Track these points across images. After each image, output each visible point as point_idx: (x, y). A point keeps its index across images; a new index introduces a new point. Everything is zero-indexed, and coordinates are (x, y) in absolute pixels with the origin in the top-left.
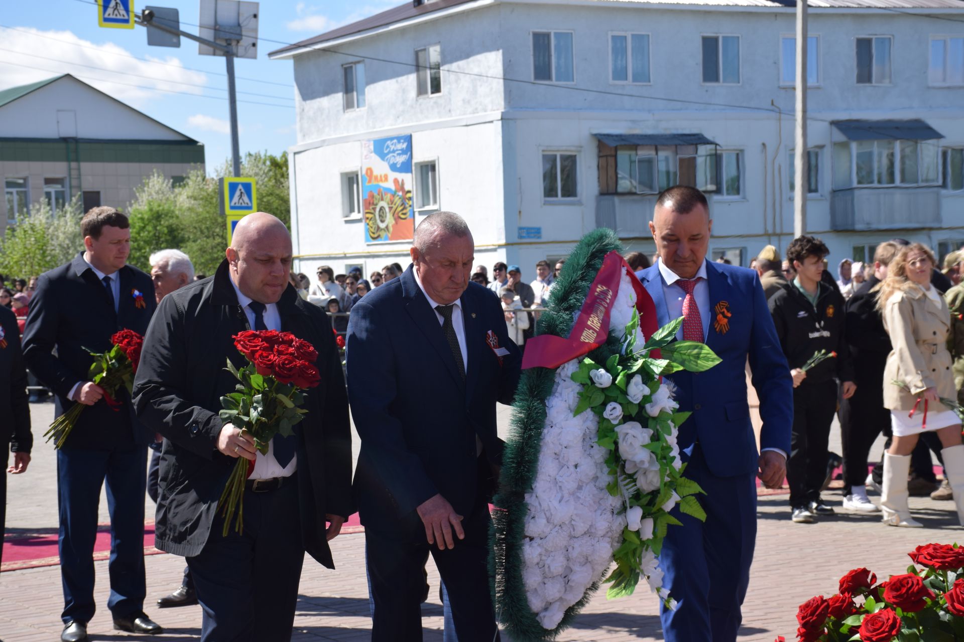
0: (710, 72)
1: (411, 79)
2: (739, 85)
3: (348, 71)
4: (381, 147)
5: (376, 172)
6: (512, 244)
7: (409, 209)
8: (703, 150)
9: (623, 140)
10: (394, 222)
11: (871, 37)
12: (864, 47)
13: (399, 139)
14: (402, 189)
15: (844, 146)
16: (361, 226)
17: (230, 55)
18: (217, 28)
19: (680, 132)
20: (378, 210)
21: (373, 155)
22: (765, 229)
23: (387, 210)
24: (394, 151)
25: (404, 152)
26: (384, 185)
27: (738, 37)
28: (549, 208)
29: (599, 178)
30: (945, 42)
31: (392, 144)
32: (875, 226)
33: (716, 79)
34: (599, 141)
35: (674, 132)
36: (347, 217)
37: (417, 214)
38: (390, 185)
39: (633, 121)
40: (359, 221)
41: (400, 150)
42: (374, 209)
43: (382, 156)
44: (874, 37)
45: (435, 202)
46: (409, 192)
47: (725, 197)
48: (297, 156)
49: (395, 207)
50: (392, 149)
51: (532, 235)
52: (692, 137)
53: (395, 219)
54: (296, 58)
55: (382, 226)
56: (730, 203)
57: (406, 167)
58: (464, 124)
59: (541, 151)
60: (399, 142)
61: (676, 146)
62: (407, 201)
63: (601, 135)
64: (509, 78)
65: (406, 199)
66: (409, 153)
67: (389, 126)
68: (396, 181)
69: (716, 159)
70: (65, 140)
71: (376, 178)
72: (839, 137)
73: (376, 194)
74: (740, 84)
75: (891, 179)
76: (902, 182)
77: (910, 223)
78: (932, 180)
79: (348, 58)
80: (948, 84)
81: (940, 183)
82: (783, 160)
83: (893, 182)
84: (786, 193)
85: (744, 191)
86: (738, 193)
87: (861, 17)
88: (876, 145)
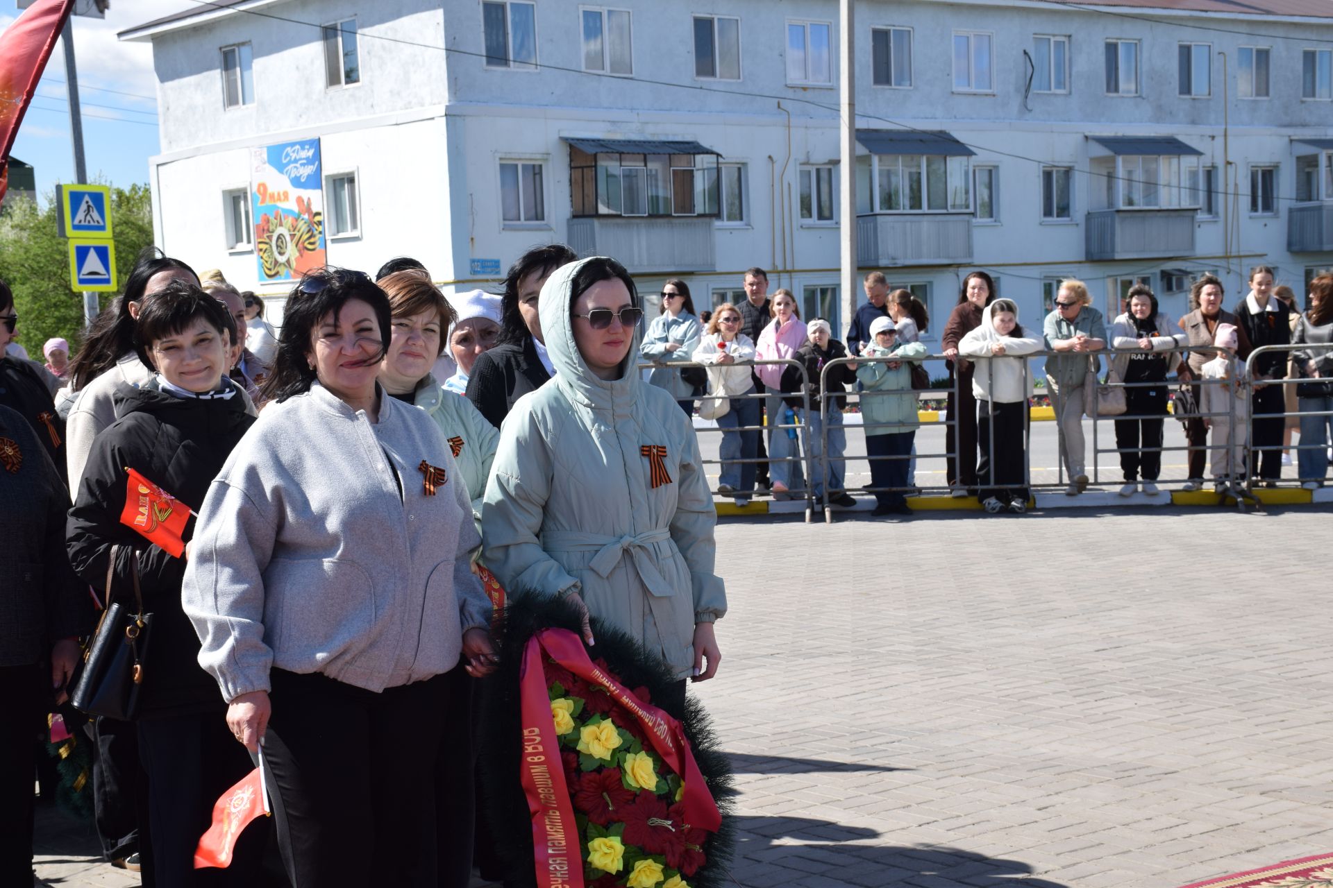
0: (705, 64)
1: (317, 65)
2: (739, 81)
3: (229, 55)
4: (277, 156)
5: (271, 189)
6: (463, 282)
7: (318, 236)
8: (702, 162)
9: (602, 146)
10: (297, 254)
11: (889, 28)
12: (881, 37)
13: (303, 144)
14: (309, 210)
15: (865, 161)
16: (253, 260)
19: (671, 139)
20: (274, 238)
21: (267, 165)
22: (774, 264)
23: (288, 238)
24: (296, 161)
25: (309, 161)
26: (283, 205)
27: (737, 20)
28: (509, 235)
29: (571, 196)
30: (969, 39)
31: (294, 152)
32: (900, 262)
33: (712, 73)
34: (571, 146)
35: (664, 138)
36: (232, 248)
37: (329, 243)
38: (292, 205)
39: (613, 122)
40: (251, 252)
41: (304, 159)
42: (270, 237)
43: (281, 168)
44: (892, 28)
45: (354, 226)
46: (318, 214)
47: (725, 223)
48: (160, 168)
49: (298, 235)
50: (293, 159)
51: (489, 270)
52: (686, 145)
53: (299, 251)
54: (157, 40)
55: (282, 259)
56: (731, 230)
57: (314, 181)
58: (394, 123)
59: (497, 159)
60: (303, 149)
61: (670, 154)
62: (316, 226)
63: (573, 139)
65: (314, 222)
66: (317, 163)
67: (290, 128)
68: (300, 200)
69: (718, 174)
71: (272, 196)
72: (860, 149)
73: (272, 218)
74: (741, 80)
75: (916, 202)
76: (929, 207)
77: (939, 257)
78: (961, 207)
79: (230, 36)
80: (973, 90)
81: (971, 210)
82: (793, 177)
83: (920, 207)
84: (797, 219)
85: (748, 216)
86: (741, 219)
87: (877, 3)
88: (899, 164)
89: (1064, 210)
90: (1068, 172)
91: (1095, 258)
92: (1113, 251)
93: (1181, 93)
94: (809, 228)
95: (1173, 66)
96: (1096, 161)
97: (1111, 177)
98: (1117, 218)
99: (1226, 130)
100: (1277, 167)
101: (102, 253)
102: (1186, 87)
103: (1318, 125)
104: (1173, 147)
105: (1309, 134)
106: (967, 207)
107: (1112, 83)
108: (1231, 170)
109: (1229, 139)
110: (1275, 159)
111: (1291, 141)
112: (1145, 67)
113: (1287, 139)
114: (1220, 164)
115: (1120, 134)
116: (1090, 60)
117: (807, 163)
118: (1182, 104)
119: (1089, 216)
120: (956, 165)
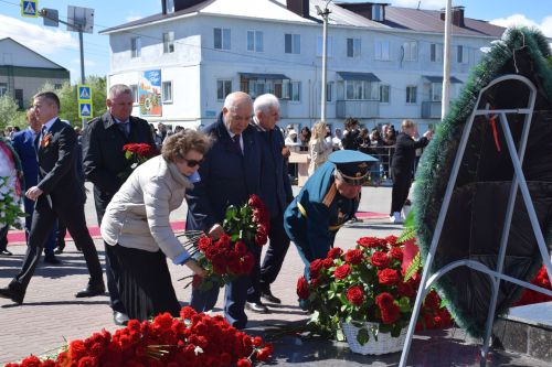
0: (288, 49)
1: (162, 45)
2: (300, 55)
3: (133, 41)
4: (147, 74)
5: (145, 85)
6: (204, 118)
7: (159, 102)
8: (285, 81)
9: (251, 75)
10: (152, 107)
12: (350, 42)
13: (155, 71)
14: (156, 93)
15: (342, 82)
16: (138, 109)
17: (81, 32)
18: (75, 19)
19: (275, 73)
20: (146, 101)
21: (144, 78)
22: (310, 116)
23: (150, 101)
24: (153, 77)
25: (157, 77)
26: (148, 91)
27: (300, 35)
28: (219, 104)
30: (382, 42)
31: (152, 73)
33: (290, 52)
34: (241, 75)
35: (273, 73)
37: (163, 104)
38: (151, 91)
40: (137, 106)
42: (144, 101)
43: (148, 78)
44: (354, 38)
45: (171, 99)
46: (159, 94)
47: (293, 102)
48: (110, 77)
49: (153, 101)
51: (212, 115)
52: (280, 76)
54: (111, 35)
55: (148, 109)
57: (158, 84)
58: (184, 66)
59: (216, 79)
60: (155, 73)
61: (274, 79)
63: (242, 73)
64: (203, 47)
65: (158, 97)
66: (160, 78)
67: (151, 66)
68: (154, 89)
69: (290, 85)
70: (7, 66)
71: (145, 88)
72: (340, 78)
73: (145, 95)
75: (360, 97)
76: (365, 98)
77: (368, 115)
78: (376, 98)
79: (134, 36)
80: (382, 59)
81: (379, 100)
84: (318, 101)
85: (301, 99)
86: (299, 100)
87: (349, 29)
88: (354, 83)
89: (414, 101)
90: (415, 88)
91: (425, 117)
92: (430, 115)
93: (458, 62)
95: (455, 53)
96: (425, 84)
97: (431, 91)
98: (432, 104)
101: (89, 106)
102: (460, 60)
104: (454, 80)
106: (378, 98)
107: (433, 58)
116: (425, 50)
118: (459, 66)
119: (423, 103)
120: (375, 86)
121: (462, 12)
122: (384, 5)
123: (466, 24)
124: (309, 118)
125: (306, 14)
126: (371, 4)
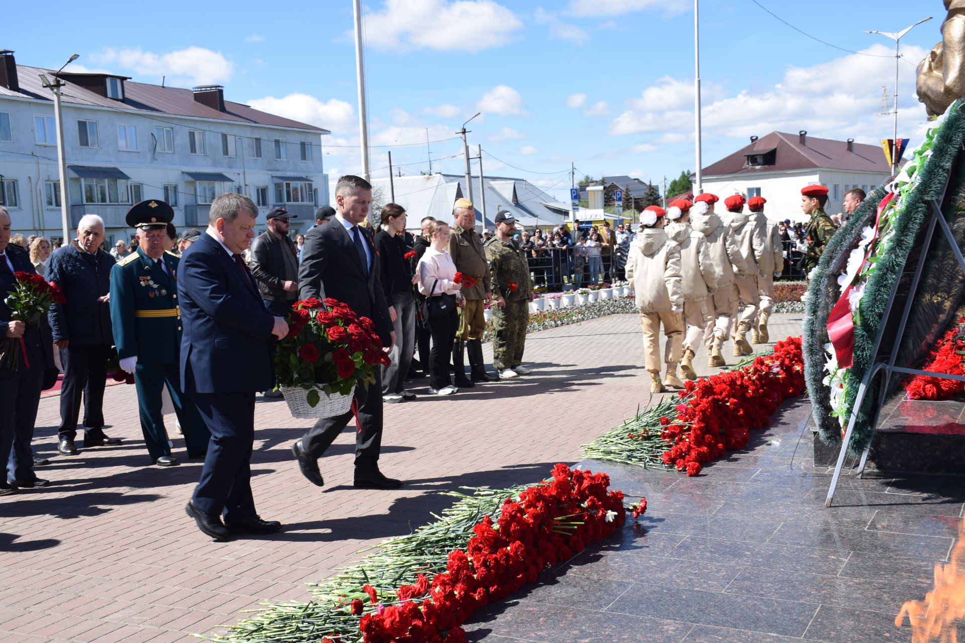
11: (85, 121)
12: (82, 125)
15: (77, 180)
22: (34, 226)
27: (8, 114)
30: (125, 127)
44: (87, 121)
69: (3, 184)
72: (73, 175)
74: (11, 141)
75: (103, 200)
76: (110, 202)
77: (116, 224)
78: (126, 202)
80: (129, 150)
81: (130, 203)
82: (41, 186)
83: (105, 202)
84: (45, 206)
85: (20, 204)
86: (16, 205)
87: (79, 109)
88: (94, 182)
90: (175, 187)
91: (190, 225)
92: (197, 222)
93: (224, 154)
94: (52, 210)
95: (220, 143)
96: (187, 182)
97: (195, 189)
98: (198, 208)
99: (244, 171)
100: (267, 187)
103: (282, 170)
104: (221, 178)
105: (279, 174)
106: (128, 202)
107: (193, 149)
108: (247, 188)
109: (246, 175)
110: (266, 184)
111: (272, 177)
112: (207, 143)
113: (270, 176)
114: (243, 185)
115: (198, 171)
116: (182, 138)
117: (48, 180)
118: (225, 160)
119: (186, 206)
120: (121, 183)
121: (221, 92)
122: (123, 79)
123: (228, 108)
124: (35, 230)
125: (14, 86)
126: (105, 77)
